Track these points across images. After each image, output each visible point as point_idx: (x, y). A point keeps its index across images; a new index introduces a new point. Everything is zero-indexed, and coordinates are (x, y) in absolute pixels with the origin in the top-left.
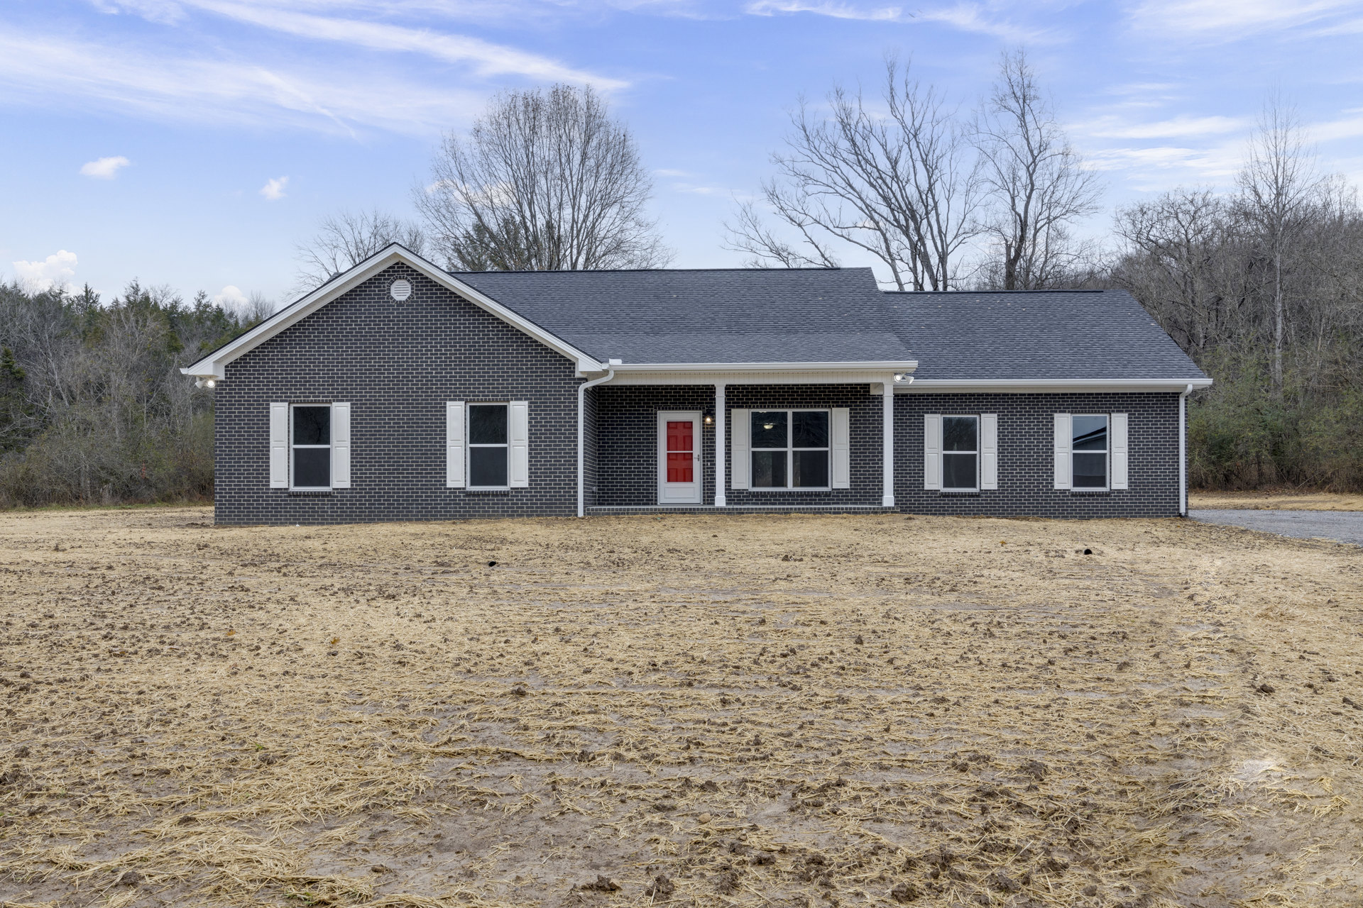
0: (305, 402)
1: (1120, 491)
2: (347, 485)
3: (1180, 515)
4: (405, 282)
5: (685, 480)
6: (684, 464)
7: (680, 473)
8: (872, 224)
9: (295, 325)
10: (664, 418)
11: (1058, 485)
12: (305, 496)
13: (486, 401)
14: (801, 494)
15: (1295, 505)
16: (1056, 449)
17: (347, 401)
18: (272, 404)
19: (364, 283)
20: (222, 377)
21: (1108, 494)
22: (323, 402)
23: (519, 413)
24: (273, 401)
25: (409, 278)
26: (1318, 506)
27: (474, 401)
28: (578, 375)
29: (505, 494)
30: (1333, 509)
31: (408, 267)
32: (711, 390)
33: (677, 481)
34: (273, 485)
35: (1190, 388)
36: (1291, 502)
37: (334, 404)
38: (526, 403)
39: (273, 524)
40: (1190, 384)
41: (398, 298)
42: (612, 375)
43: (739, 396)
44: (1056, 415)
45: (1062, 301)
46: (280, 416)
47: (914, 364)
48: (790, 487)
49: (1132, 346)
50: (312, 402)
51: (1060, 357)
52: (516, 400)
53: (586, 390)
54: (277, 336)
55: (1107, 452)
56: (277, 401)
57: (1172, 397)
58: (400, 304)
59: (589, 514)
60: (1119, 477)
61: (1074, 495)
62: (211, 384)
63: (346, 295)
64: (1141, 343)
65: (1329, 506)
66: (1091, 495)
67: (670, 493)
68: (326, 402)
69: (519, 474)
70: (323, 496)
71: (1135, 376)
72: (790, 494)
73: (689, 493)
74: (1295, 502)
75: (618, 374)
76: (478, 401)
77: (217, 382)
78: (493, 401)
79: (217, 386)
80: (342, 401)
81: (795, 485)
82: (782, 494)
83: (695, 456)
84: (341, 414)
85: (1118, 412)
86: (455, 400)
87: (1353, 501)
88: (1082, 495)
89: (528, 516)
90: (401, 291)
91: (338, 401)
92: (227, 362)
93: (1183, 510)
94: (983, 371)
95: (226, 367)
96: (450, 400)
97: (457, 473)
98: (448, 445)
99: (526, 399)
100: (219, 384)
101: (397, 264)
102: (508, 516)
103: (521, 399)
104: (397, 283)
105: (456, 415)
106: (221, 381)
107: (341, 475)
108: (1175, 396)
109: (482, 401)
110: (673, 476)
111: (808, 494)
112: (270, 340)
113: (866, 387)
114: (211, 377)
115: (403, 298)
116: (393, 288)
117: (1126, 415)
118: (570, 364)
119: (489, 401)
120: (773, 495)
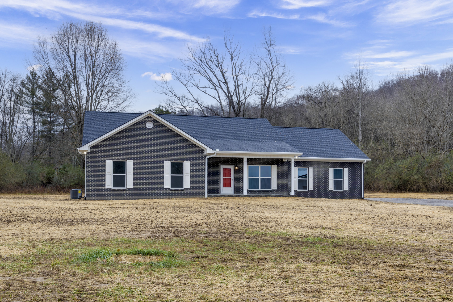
0: (117, 160)
1: (346, 191)
2: (132, 187)
3: (362, 198)
4: (151, 122)
5: (228, 187)
6: (229, 181)
7: (227, 184)
8: (214, 88)
9: (114, 135)
10: (223, 167)
11: (330, 189)
12: (117, 190)
13: (177, 161)
14: (263, 191)
15: (375, 196)
16: (329, 178)
17: (132, 160)
18: (106, 160)
19: (138, 122)
20: (89, 151)
21: (343, 192)
22: (124, 160)
23: (187, 166)
24: (107, 159)
25: (152, 121)
26: (382, 196)
27: (173, 161)
28: (205, 154)
29: (182, 190)
30: (387, 197)
31: (152, 118)
32: (242, 159)
33: (226, 187)
34: (106, 187)
35: (365, 161)
36: (373, 195)
37: (128, 161)
38: (189, 162)
39: (107, 200)
40: (365, 160)
41: (149, 128)
42: (216, 154)
43: (251, 161)
44: (329, 168)
45: (322, 132)
46: (109, 164)
47: (302, 153)
48: (260, 189)
49: (347, 148)
50: (120, 160)
51: (329, 151)
52: (186, 161)
53: (208, 159)
54: (108, 138)
55: (343, 179)
56: (108, 159)
57: (360, 164)
58: (149, 129)
59: (208, 197)
60: (346, 187)
61: (334, 192)
62: (85, 153)
63: (132, 126)
64: (349, 147)
65: (385, 196)
66: (339, 192)
67: (224, 190)
68: (125, 160)
69: (187, 184)
70: (123, 190)
71: (351, 158)
72: (260, 191)
73: (230, 190)
74: (376, 195)
75: (217, 154)
76: (174, 161)
77: (87, 152)
78: (179, 161)
79: (87, 154)
80: (130, 160)
81: (261, 188)
82: (258, 191)
83: (232, 179)
84: (130, 165)
85: (346, 168)
86: (167, 160)
87: (392, 195)
88: (336, 192)
89: (190, 197)
90: (149, 125)
91: (129, 160)
92: (91, 146)
93: (363, 197)
94: (309, 155)
95: (91, 147)
96: (165, 160)
97: (167, 184)
98: (165, 174)
99: (189, 161)
100: (88, 153)
101: (149, 116)
102: (184, 197)
103: (188, 161)
104: (148, 122)
105: (167, 165)
106: (89, 152)
107: (129, 183)
108: (361, 163)
109: (175, 161)
110: (225, 185)
111: (265, 191)
112: (106, 139)
113: (282, 159)
114: (85, 151)
115: (150, 128)
116: (147, 124)
117: (348, 169)
118: (202, 150)
119: (178, 161)
120: (255, 191)
